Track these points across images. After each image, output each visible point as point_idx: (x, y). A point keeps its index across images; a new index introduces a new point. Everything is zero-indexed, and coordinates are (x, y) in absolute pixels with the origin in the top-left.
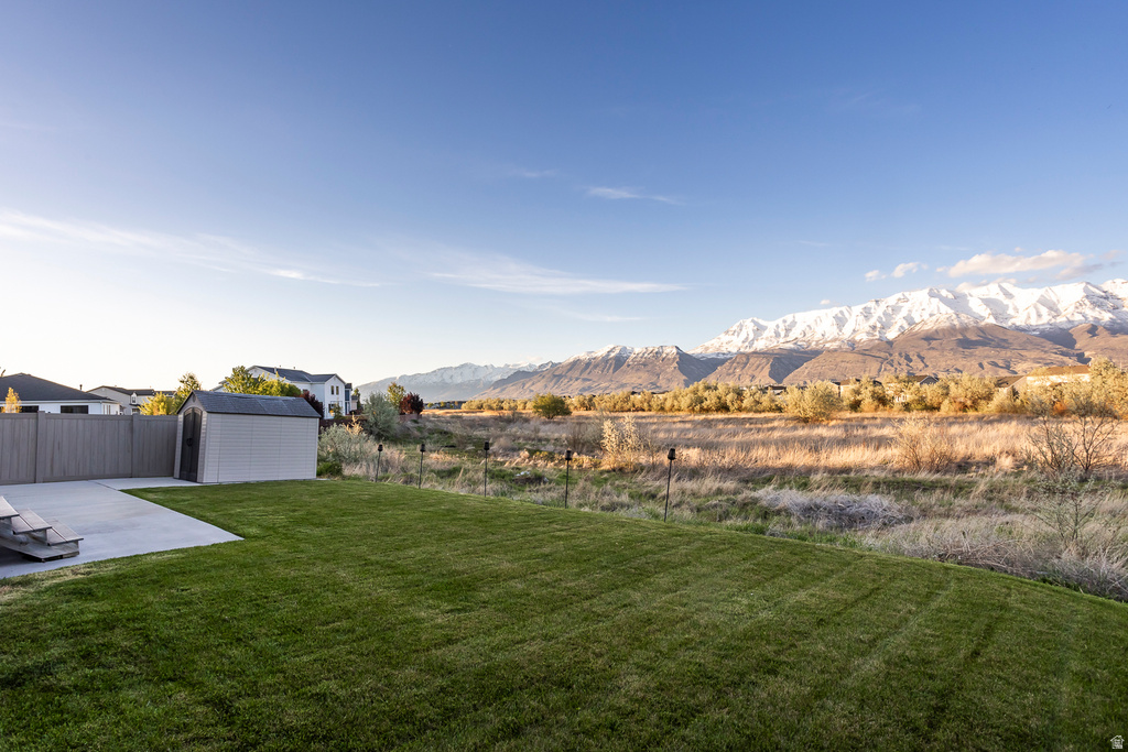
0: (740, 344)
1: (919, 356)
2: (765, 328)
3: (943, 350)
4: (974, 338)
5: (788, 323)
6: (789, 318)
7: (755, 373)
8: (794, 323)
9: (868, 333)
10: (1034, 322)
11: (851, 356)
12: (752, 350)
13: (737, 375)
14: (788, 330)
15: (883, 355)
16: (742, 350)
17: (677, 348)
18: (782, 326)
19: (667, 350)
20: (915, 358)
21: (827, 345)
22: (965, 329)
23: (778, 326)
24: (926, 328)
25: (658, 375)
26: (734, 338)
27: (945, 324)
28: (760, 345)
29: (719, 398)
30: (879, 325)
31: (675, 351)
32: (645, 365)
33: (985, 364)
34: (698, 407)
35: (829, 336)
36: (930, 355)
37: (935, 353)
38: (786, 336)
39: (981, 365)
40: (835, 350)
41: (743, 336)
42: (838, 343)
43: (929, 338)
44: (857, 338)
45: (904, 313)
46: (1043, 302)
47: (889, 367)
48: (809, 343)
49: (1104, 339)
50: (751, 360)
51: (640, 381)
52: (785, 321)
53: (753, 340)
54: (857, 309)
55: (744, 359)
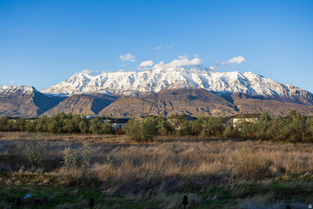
0: (74, 89)
1: (170, 103)
2: (89, 80)
3: (181, 100)
4: (194, 95)
5: (103, 78)
6: (104, 75)
7: (83, 108)
8: (107, 78)
9: (146, 88)
10: (219, 89)
11: (137, 101)
12: (81, 93)
13: (72, 107)
14: (103, 83)
15: (153, 101)
16: (75, 93)
17: (33, 88)
18: (99, 80)
19: (27, 89)
20: (168, 104)
21: (124, 93)
22: (191, 90)
23: (97, 80)
24: (174, 88)
25: (19, 105)
26: (71, 84)
27: (182, 87)
28: (86, 90)
29: (74, 124)
30: (151, 84)
31: (31, 90)
32: (10, 98)
33: (199, 109)
34: (60, 129)
35: (126, 88)
36: (175, 102)
37: (177, 102)
38: (102, 86)
39: (197, 109)
40: (128, 97)
41: (76, 84)
42: (130, 92)
43: (175, 93)
44: (140, 90)
45: (163, 78)
46: (223, 79)
47: (155, 108)
48: (114, 91)
49: (244, 100)
50: (81, 99)
51: (5, 109)
52: (101, 77)
53: (82, 87)
54: (141, 74)
55: (77, 98)
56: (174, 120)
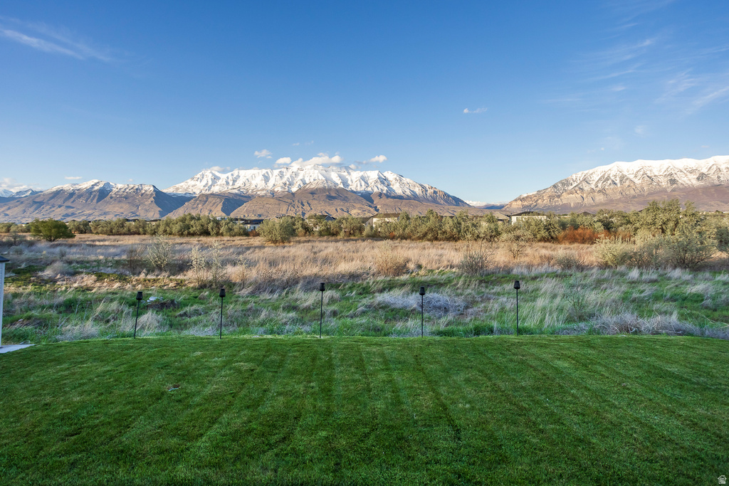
0: (202, 188)
1: (308, 203)
2: (219, 178)
3: (320, 200)
4: (333, 195)
5: (235, 176)
6: (236, 172)
7: (212, 209)
8: (239, 176)
9: (282, 187)
10: (359, 189)
11: (272, 200)
12: (210, 192)
13: (199, 208)
14: (234, 181)
15: (289, 201)
16: (203, 192)
17: (154, 186)
18: (230, 178)
19: (146, 188)
20: (306, 204)
21: (258, 193)
22: (330, 190)
23: (228, 178)
24: (312, 187)
25: (138, 206)
26: (198, 183)
27: (321, 186)
28: (216, 189)
29: (202, 226)
30: (288, 183)
31: (152, 189)
32: (126, 198)
33: (338, 209)
34: (186, 232)
35: (260, 187)
36: (314, 203)
37: (316, 202)
38: (233, 184)
39: (336, 210)
40: (263, 196)
41: (204, 182)
42: (264, 192)
43: (313, 193)
44: (276, 190)
45: (300, 177)
46: (363, 178)
47: (293, 209)
48: (247, 191)
49: (384, 200)
50: (210, 199)
51: (122, 210)
52: (232, 175)
53: (211, 186)
54: (276, 172)
55: (205, 198)
56: (312, 220)
